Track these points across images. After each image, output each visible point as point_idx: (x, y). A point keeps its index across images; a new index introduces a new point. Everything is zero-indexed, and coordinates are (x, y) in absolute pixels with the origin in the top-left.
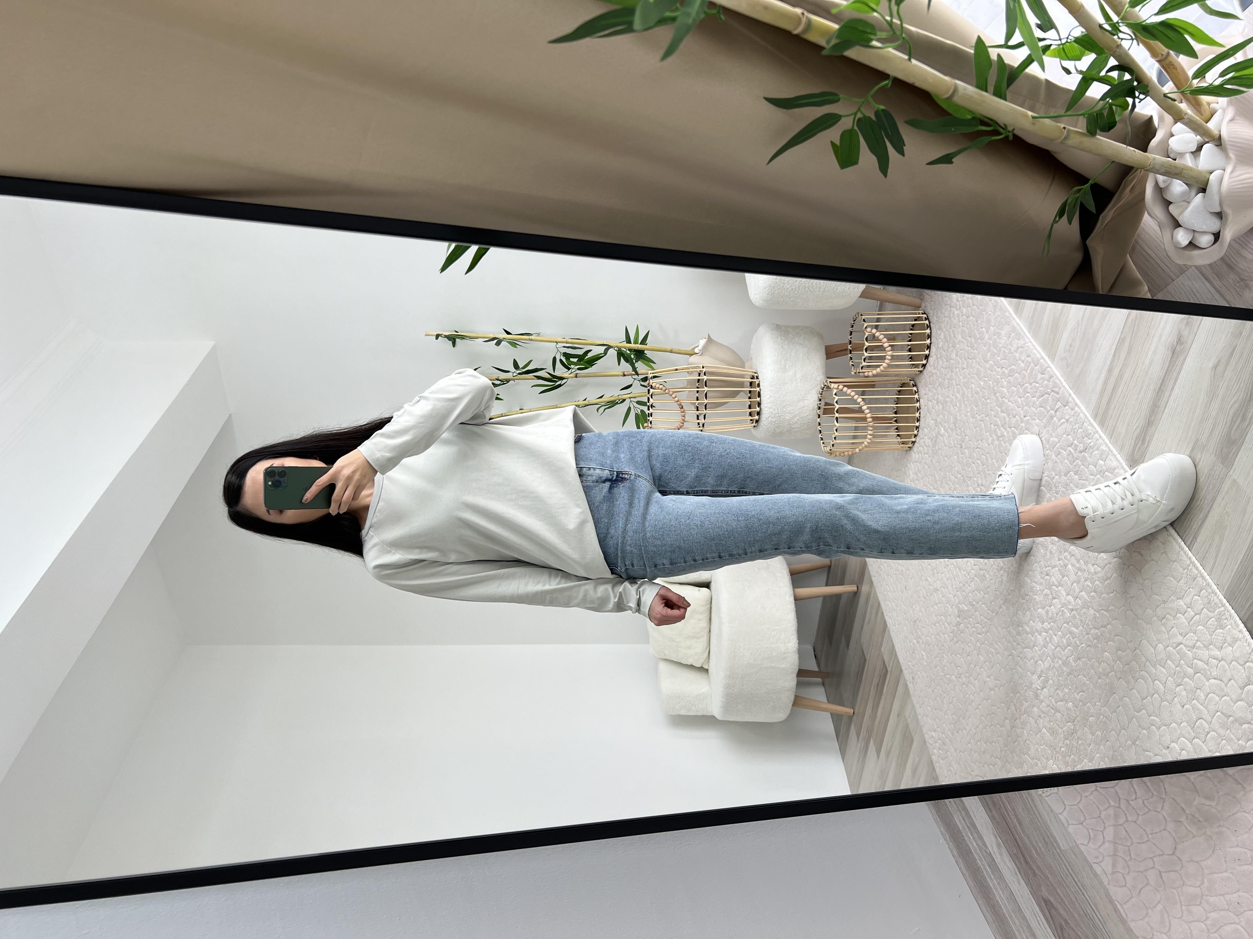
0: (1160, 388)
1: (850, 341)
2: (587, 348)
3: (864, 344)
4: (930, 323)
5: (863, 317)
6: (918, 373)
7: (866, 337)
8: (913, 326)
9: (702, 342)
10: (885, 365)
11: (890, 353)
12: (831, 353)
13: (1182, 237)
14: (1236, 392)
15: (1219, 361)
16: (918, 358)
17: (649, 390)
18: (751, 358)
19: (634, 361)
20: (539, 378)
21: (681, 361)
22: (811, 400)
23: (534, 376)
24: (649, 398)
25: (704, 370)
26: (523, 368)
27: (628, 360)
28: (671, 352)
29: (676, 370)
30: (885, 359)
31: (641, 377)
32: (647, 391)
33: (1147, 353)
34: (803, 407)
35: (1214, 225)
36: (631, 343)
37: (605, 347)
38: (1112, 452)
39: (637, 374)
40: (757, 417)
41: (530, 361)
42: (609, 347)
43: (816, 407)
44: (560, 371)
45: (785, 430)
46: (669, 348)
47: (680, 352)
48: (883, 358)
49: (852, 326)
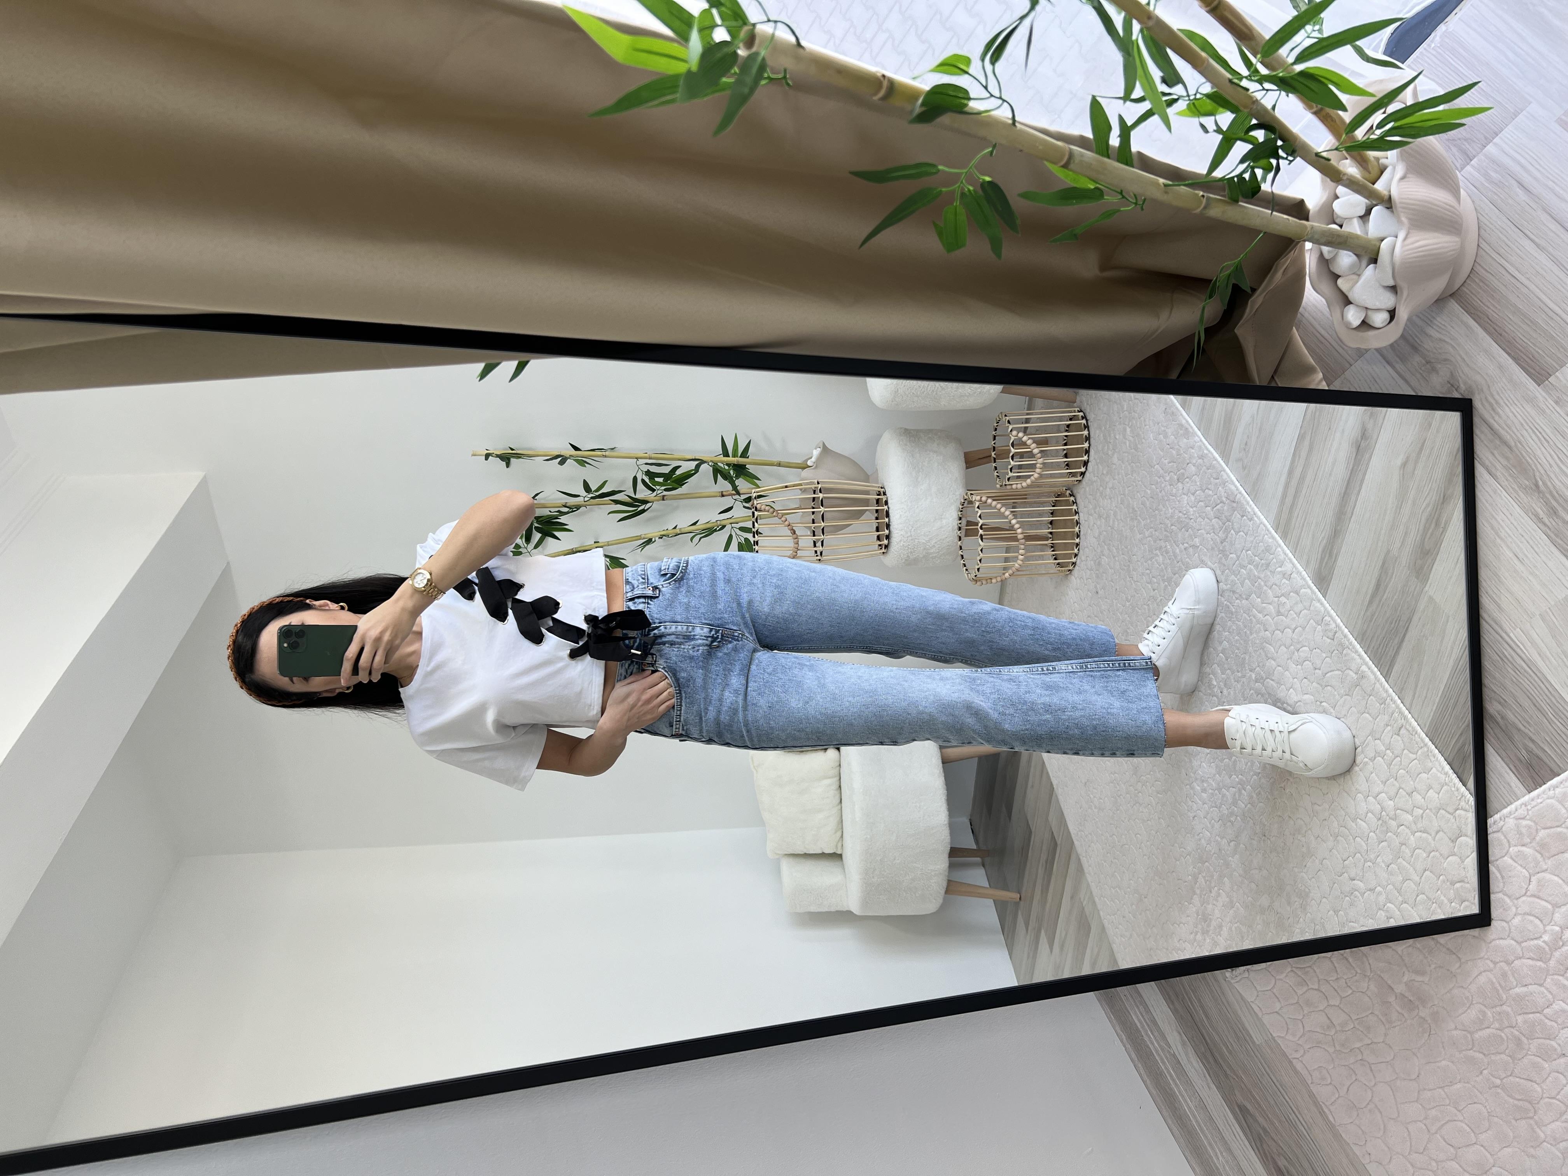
0: (1345, 493)
1: (994, 447)
2: (675, 464)
3: (1010, 451)
4: (1087, 420)
5: (1007, 418)
6: (1076, 483)
7: (1011, 442)
8: (1068, 426)
9: (816, 453)
10: (1036, 475)
11: (1040, 461)
12: (971, 461)
13: (1353, 316)
14: (1428, 494)
15: (1408, 458)
16: (1076, 465)
17: (753, 513)
18: (877, 470)
19: (734, 478)
20: (617, 502)
21: (792, 477)
22: (950, 519)
23: (612, 500)
24: (753, 523)
25: (820, 486)
26: (597, 491)
27: (726, 477)
28: (779, 465)
29: (786, 487)
30: (1036, 468)
31: (743, 497)
32: (751, 514)
33: (1330, 451)
34: (941, 527)
35: (1387, 300)
36: (728, 456)
37: (697, 462)
38: (1296, 568)
39: (738, 493)
40: (886, 542)
41: (605, 482)
42: (702, 462)
43: (956, 527)
44: (643, 493)
45: (921, 556)
46: (775, 459)
47: (791, 465)
48: (1033, 467)
49: (996, 430)
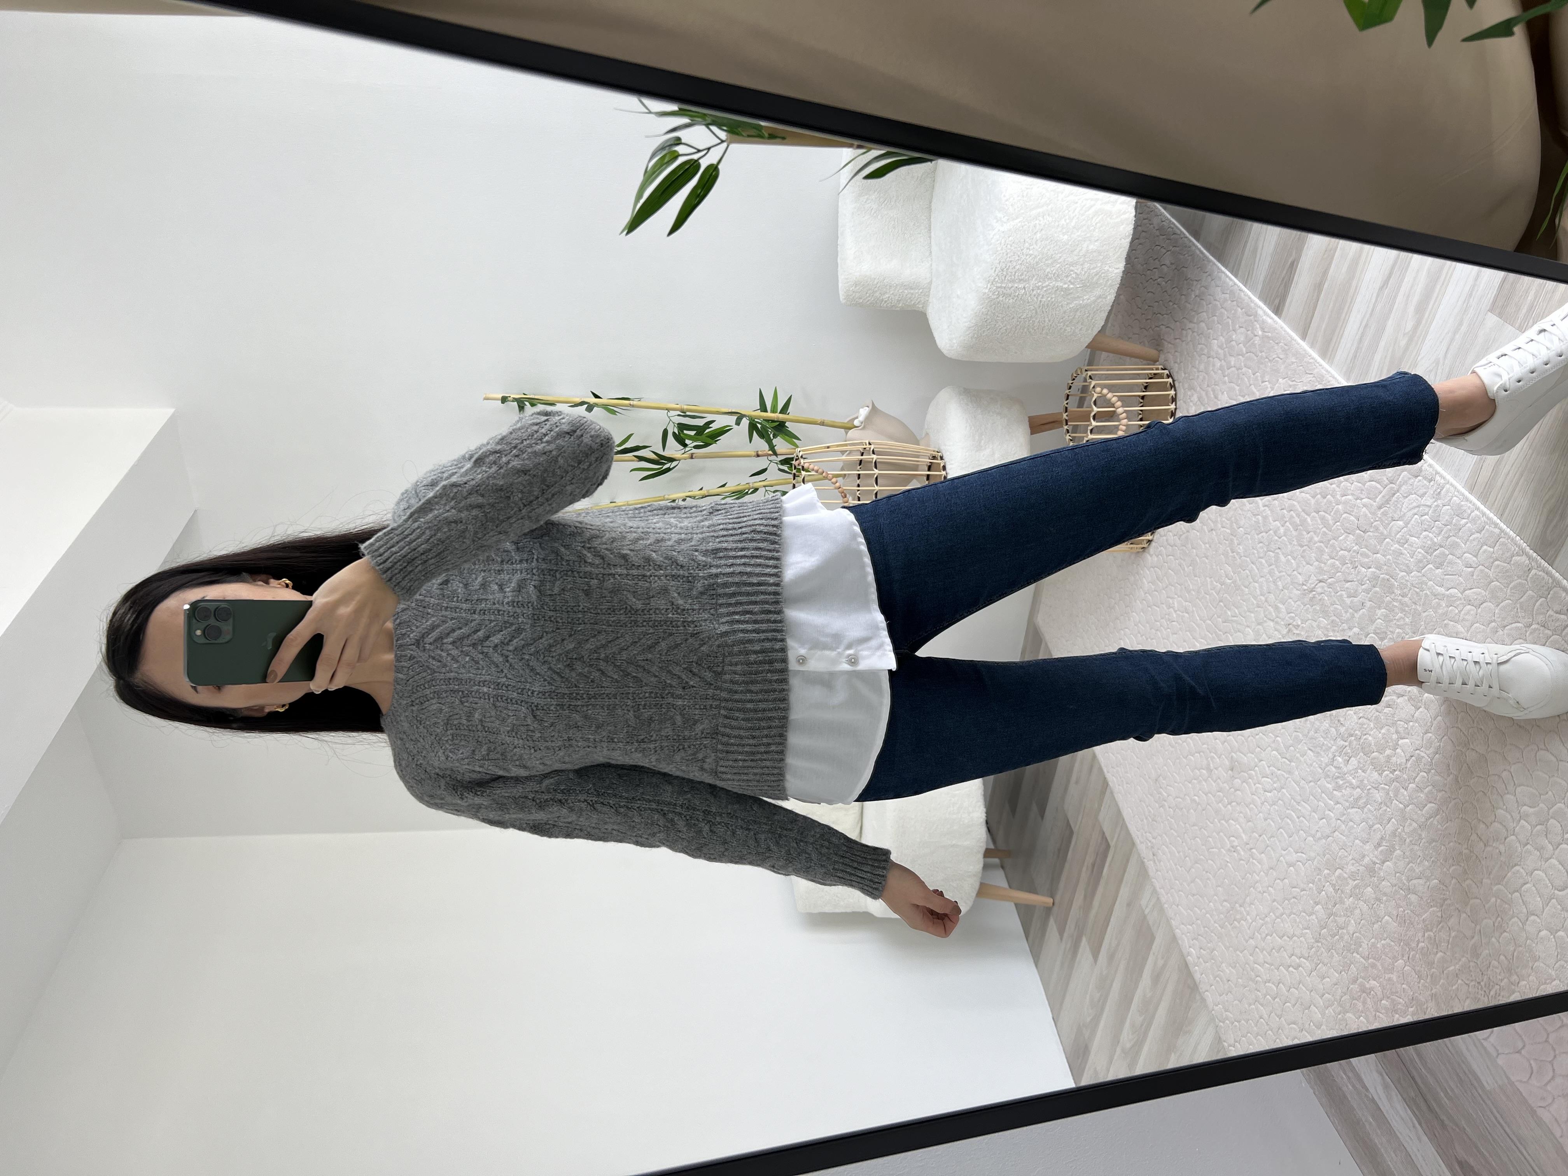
1: (1066, 408)
2: (710, 418)
3: (1090, 411)
4: (1174, 380)
5: (1089, 373)
7: (1094, 399)
8: (1146, 387)
9: (863, 412)
11: (1125, 421)
12: (1038, 427)
18: (929, 432)
19: (771, 436)
20: (641, 459)
21: (834, 438)
23: (635, 456)
25: (872, 447)
27: (763, 435)
28: (822, 424)
29: (828, 447)
31: (780, 458)
36: (766, 411)
39: (775, 454)
41: (629, 436)
42: (740, 418)
44: (673, 449)
46: (819, 418)
47: (835, 424)
48: (1115, 429)
